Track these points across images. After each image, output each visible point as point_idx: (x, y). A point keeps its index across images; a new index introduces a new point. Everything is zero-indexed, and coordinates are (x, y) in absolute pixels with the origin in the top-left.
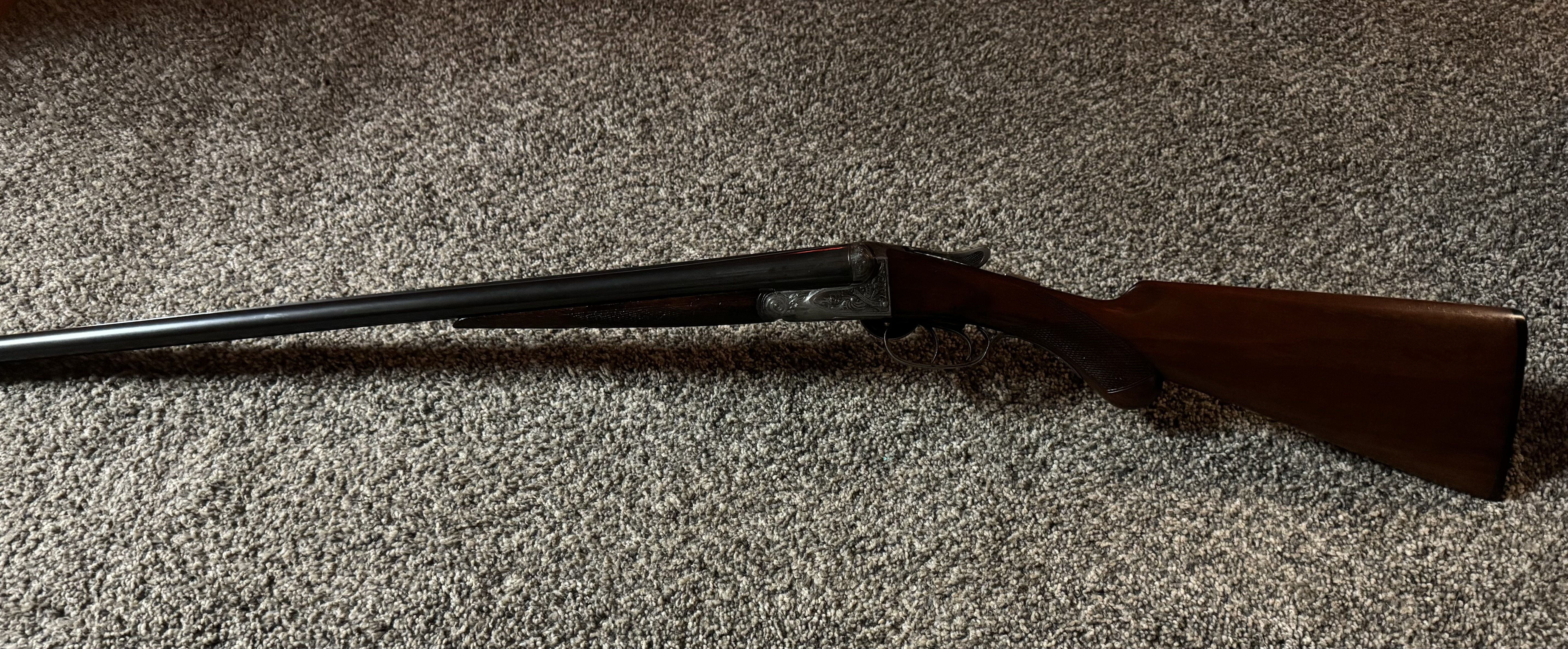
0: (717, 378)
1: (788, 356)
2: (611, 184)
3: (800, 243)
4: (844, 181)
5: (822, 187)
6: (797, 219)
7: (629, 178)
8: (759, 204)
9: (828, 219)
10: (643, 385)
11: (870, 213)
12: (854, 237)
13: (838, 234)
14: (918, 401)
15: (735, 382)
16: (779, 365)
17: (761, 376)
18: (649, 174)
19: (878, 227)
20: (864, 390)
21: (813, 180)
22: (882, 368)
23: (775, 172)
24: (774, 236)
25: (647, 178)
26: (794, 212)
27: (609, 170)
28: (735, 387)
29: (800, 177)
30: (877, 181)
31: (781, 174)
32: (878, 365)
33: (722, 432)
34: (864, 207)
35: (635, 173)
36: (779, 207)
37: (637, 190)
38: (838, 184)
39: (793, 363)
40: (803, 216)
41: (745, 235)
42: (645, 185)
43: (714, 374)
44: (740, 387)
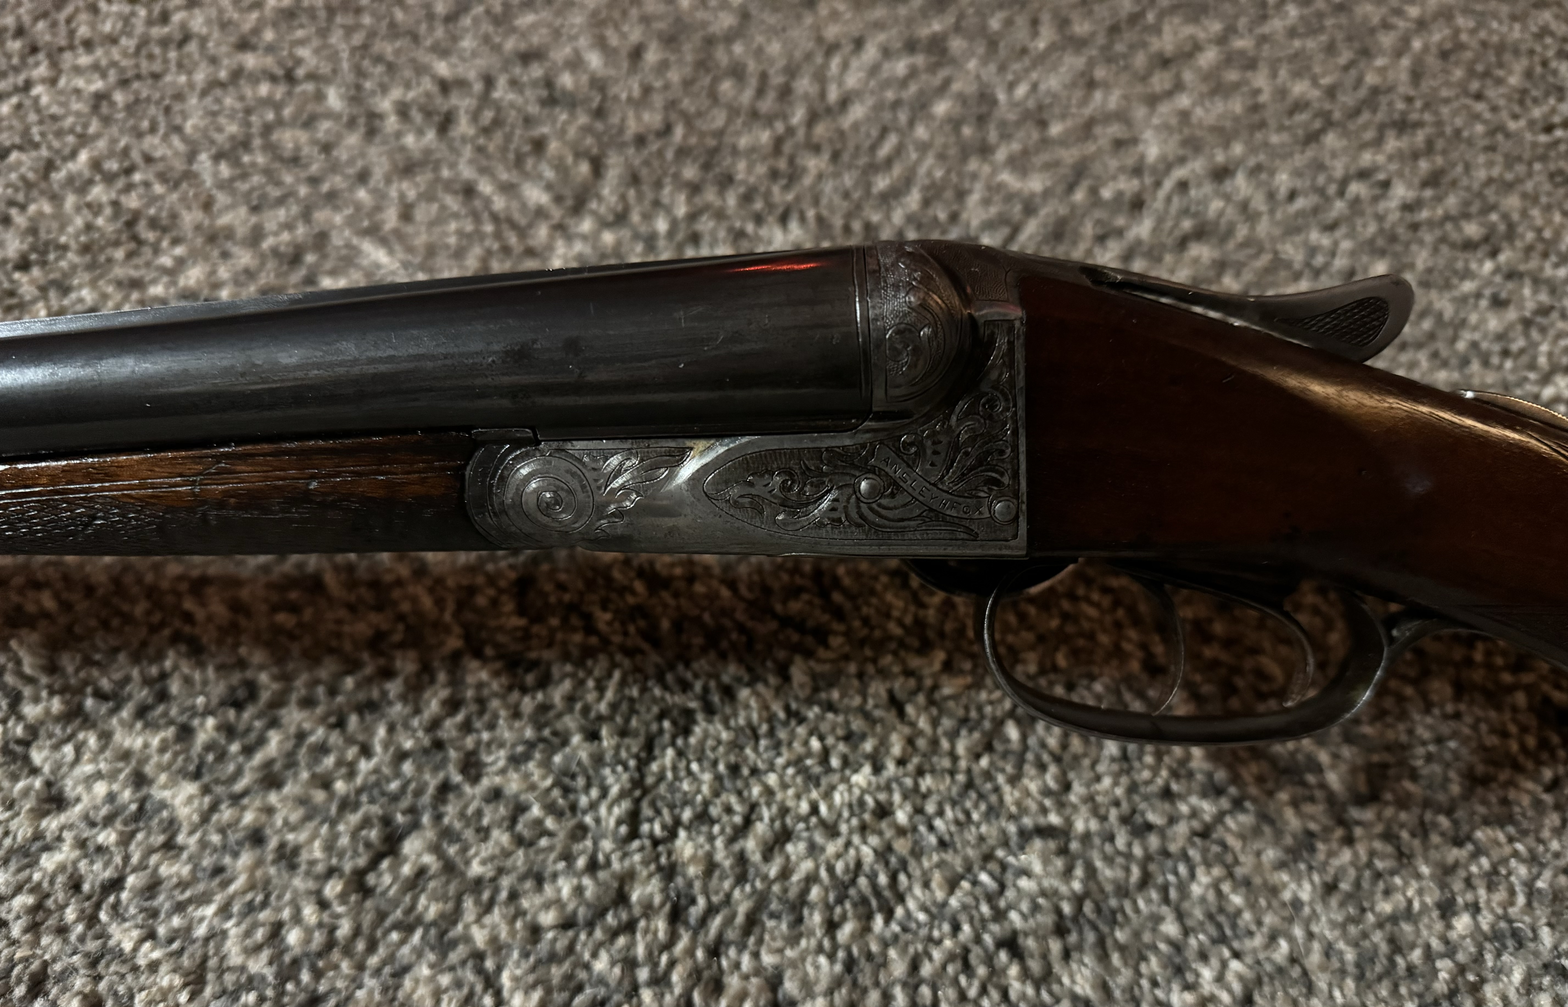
0: (394, 688)
1: (640, 611)
2: (200, 77)
3: (695, 239)
4: (821, 78)
5: (760, 92)
6: (690, 172)
7: (250, 61)
8: (586, 130)
9: (774, 174)
10: (142, 712)
11: (889, 163)
12: (847, 229)
13: (803, 219)
14: (1067, 787)
15: (453, 705)
16: (605, 642)
17: (544, 682)
18: (304, 52)
19: (913, 199)
20: (883, 744)
21: (737, 72)
22: (940, 656)
23: (637, 53)
24: (620, 219)
25: (299, 62)
26: (683, 152)
27: (203, 41)
28: (450, 727)
29: (703, 64)
30: (904, 83)
31: (652, 56)
32: (925, 648)
33: (382, 916)
34: (873, 148)
35: (270, 49)
36: (640, 141)
37: (264, 89)
38: (804, 85)
39: (653, 638)
40: (706, 167)
41: (540, 213)
42: (290, 78)
43: (387, 674)
44: (467, 727)
